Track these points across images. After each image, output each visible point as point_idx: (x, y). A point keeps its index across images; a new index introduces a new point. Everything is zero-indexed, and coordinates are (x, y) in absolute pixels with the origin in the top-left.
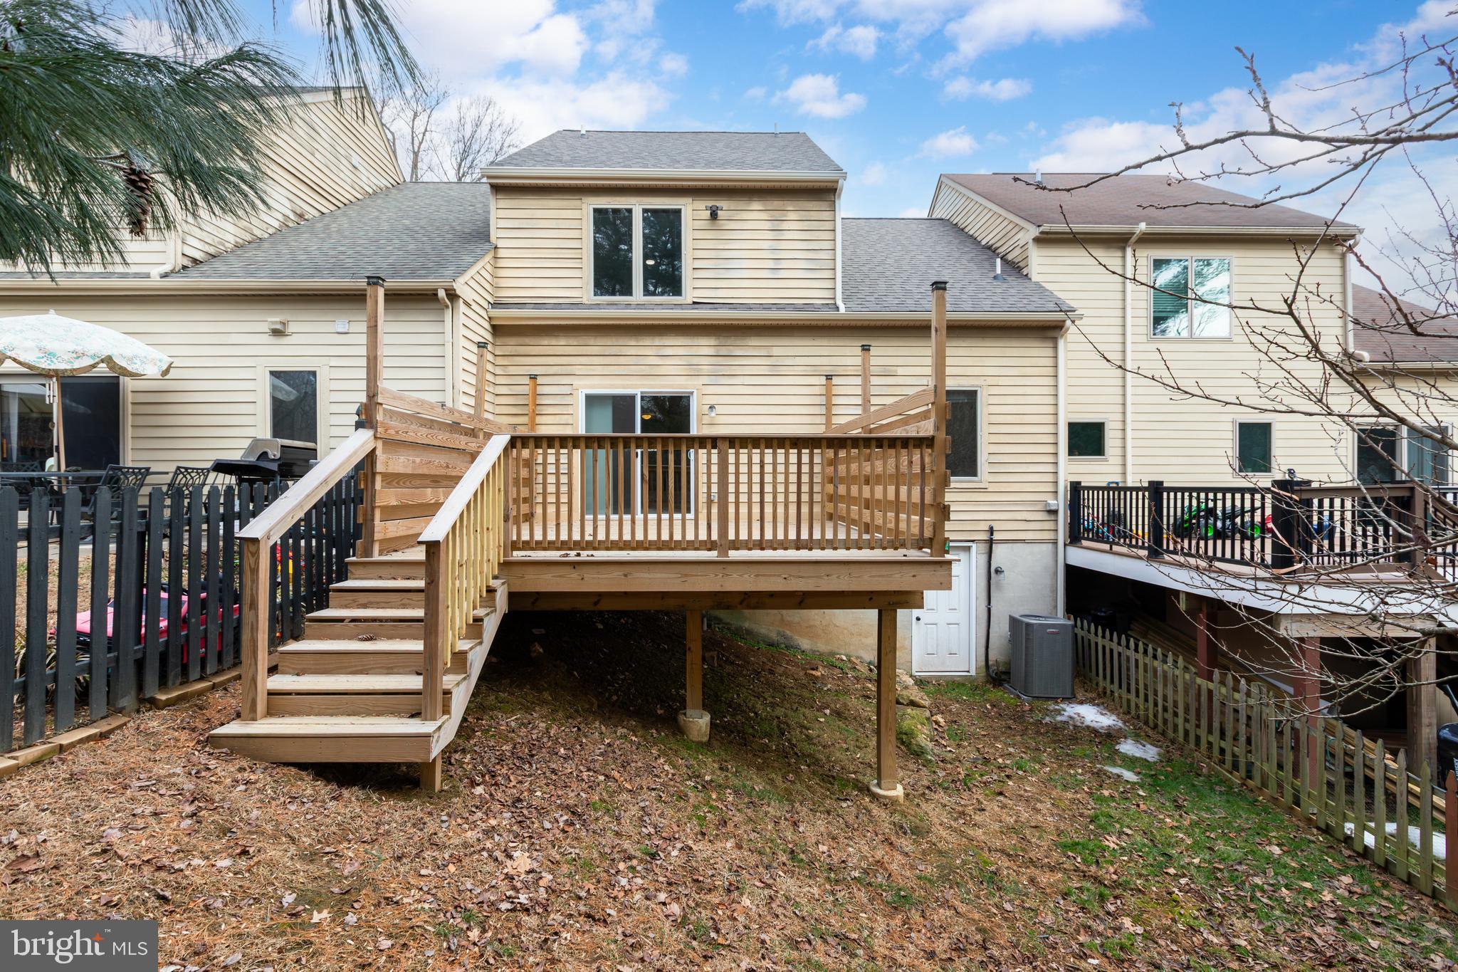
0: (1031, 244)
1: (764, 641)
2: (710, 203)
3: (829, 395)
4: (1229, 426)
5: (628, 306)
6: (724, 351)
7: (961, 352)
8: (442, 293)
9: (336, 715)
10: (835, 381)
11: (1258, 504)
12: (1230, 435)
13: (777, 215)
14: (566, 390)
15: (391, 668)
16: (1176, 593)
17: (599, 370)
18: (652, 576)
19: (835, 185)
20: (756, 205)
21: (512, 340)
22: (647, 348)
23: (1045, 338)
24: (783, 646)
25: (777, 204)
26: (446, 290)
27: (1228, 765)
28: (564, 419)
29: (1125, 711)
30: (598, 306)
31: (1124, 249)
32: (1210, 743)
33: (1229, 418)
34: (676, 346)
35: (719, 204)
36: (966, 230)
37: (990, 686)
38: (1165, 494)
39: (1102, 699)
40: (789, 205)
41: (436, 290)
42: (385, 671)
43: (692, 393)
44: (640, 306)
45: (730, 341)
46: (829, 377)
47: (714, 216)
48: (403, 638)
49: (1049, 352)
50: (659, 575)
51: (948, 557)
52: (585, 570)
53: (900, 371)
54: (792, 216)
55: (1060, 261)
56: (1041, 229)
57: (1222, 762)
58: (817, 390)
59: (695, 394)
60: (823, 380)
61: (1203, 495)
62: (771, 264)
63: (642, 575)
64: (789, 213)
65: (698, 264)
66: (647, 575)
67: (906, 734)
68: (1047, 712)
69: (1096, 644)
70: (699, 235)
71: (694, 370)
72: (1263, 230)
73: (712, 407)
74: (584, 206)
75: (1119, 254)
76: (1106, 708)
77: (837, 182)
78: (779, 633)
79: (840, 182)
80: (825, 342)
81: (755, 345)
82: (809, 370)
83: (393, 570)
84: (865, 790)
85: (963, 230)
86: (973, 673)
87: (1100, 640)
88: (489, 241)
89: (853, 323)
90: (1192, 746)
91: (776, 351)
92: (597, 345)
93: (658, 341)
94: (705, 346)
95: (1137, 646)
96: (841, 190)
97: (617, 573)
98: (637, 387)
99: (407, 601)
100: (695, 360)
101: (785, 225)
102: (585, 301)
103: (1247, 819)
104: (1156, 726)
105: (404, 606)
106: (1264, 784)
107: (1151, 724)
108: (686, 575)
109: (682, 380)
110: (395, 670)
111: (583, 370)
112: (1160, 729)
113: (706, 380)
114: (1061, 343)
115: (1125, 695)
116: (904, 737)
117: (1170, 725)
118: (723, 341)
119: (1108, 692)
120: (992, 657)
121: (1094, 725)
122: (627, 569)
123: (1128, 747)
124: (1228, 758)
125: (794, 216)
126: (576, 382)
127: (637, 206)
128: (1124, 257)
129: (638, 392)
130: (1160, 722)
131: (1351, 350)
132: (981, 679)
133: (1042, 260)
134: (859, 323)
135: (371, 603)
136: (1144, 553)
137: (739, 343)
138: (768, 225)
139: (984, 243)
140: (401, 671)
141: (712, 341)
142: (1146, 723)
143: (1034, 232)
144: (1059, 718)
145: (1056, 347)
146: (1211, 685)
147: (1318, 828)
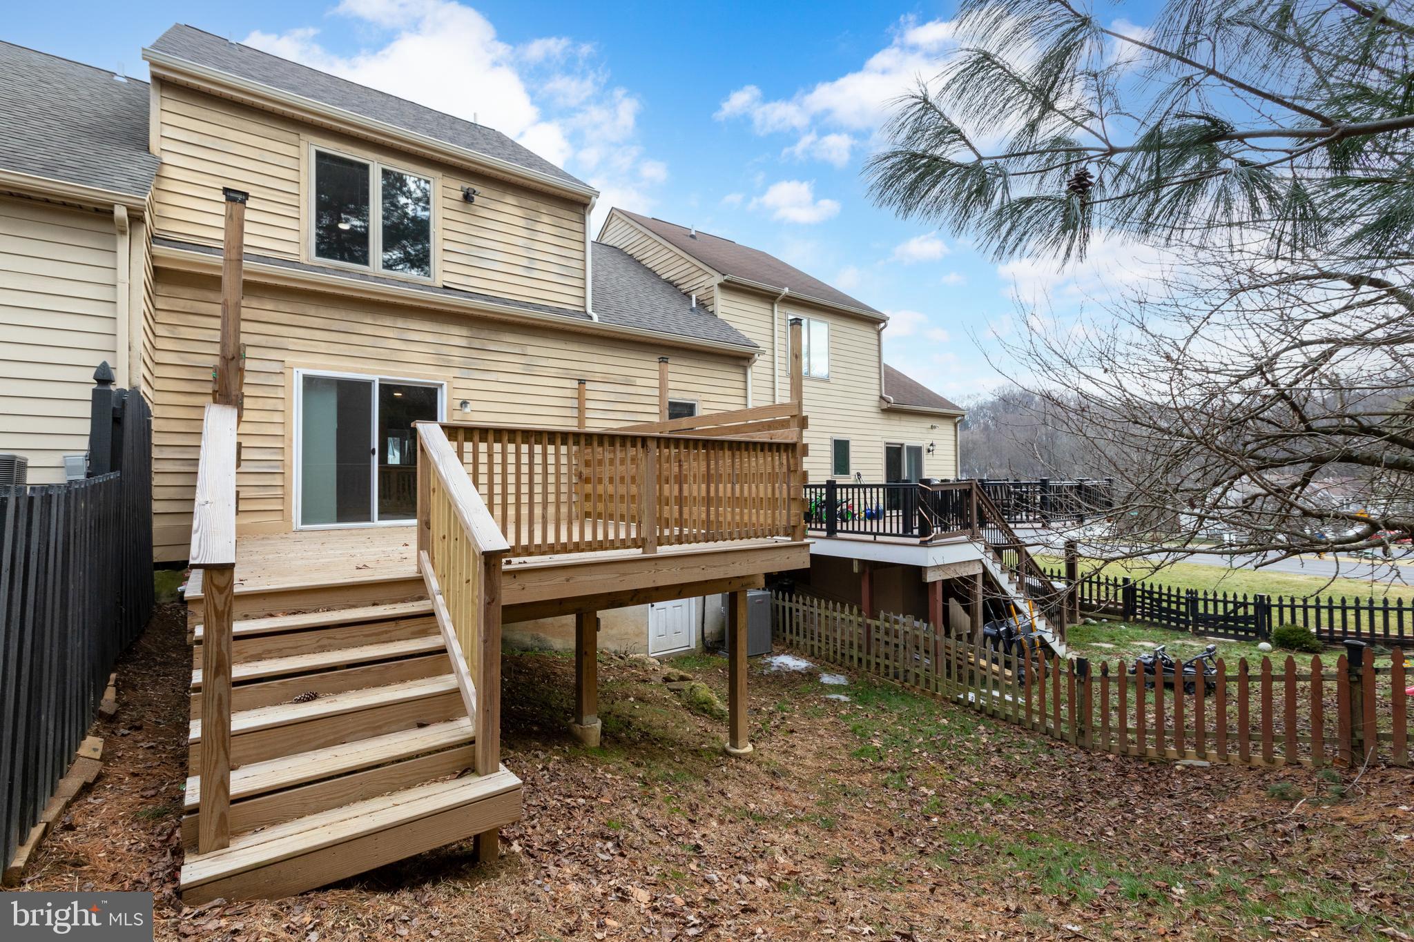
0: (716, 288)
1: (518, 648)
2: (467, 186)
3: (581, 398)
4: (829, 442)
5: (364, 276)
6: (477, 344)
7: (678, 369)
8: (121, 212)
9: (347, 804)
10: (588, 386)
11: (850, 496)
12: (829, 448)
13: (532, 214)
14: (276, 367)
15: (380, 727)
16: (851, 560)
17: (323, 347)
18: (592, 578)
19: (586, 201)
20: (510, 199)
21: (188, 293)
22: (389, 330)
23: (739, 366)
24: (537, 649)
25: (531, 203)
26: (129, 209)
27: (891, 675)
28: (270, 404)
29: (811, 655)
30: (323, 269)
31: (773, 305)
32: (878, 664)
33: (828, 436)
34: (423, 333)
35: (477, 188)
36: (644, 262)
37: (707, 656)
38: (839, 490)
39: (792, 648)
40: (544, 208)
41: (112, 206)
42: (371, 733)
43: (441, 385)
44: (377, 279)
45: (484, 334)
46: (581, 382)
47: (468, 198)
48: (358, 687)
49: (740, 378)
50: (600, 577)
51: (806, 541)
52: (522, 579)
53: (639, 382)
54: (545, 219)
55: (735, 305)
56: (726, 277)
57: (887, 674)
58: (568, 393)
59: (445, 387)
60: (575, 384)
61: (818, 490)
62: (525, 262)
63: (584, 578)
64: (543, 216)
65: (449, 246)
66: (588, 578)
67: (705, 703)
68: (763, 666)
69: (784, 607)
70: (449, 214)
71: (443, 359)
72: (840, 306)
73: (464, 403)
74: (303, 144)
75: (769, 307)
76: (795, 655)
77: (590, 198)
78: (533, 637)
79: (593, 198)
80: (575, 347)
81: (510, 341)
82: (561, 373)
83: (267, 605)
84: (726, 753)
85: (639, 261)
86: (693, 646)
87: (787, 604)
88: (148, 149)
89: (602, 333)
90: (864, 668)
91: (530, 351)
92: (318, 316)
93: (400, 323)
94: (456, 336)
95: (819, 604)
96: (593, 207)
97: (560, 578)
98: (374, 373)
99: (325, 642)
100: (445, 350)
101: (539, 227)
102: (303, 259)
103: (919, 709)
104: (835, 661)
105: (323, 649)
106: (917, 683)
107: (832, 660)
108: (624, 574)
109: (431, 371)
110: (385, 729)
111: (300, 345)
112: (839, 662)
113: (457, 373)
114: (749, 371)
115: (809, 643)
116: (705, 706)
117: (847, 657)
118: (475, 333)
119: (795, 642)
120: (707, 631)
121: (796, 668)
122: (570, 573)
123: (826, 679)
124: (891, 671)
125: (548, 222)
126: (289, 358)
127: (376, 165)
128: (773, 311)
129: (376, 379)
130: (839, 656)
131: (884, 395)
132: (699, 651)
133: (723, 302)
134: (607, 334)
135: (270, 652)
136: (825, 534)
137: (493, 337)
138: (522, 223)
139: (664, 277)
140: (394, 727)
141: (464, 332)
142: (827, 660)
143: (719, 279)
144: (773, 669)
145: (745, 374)
146: (878, 623)
147: (953, 702)
